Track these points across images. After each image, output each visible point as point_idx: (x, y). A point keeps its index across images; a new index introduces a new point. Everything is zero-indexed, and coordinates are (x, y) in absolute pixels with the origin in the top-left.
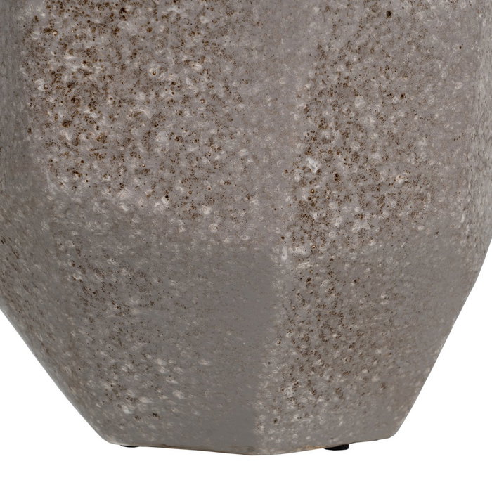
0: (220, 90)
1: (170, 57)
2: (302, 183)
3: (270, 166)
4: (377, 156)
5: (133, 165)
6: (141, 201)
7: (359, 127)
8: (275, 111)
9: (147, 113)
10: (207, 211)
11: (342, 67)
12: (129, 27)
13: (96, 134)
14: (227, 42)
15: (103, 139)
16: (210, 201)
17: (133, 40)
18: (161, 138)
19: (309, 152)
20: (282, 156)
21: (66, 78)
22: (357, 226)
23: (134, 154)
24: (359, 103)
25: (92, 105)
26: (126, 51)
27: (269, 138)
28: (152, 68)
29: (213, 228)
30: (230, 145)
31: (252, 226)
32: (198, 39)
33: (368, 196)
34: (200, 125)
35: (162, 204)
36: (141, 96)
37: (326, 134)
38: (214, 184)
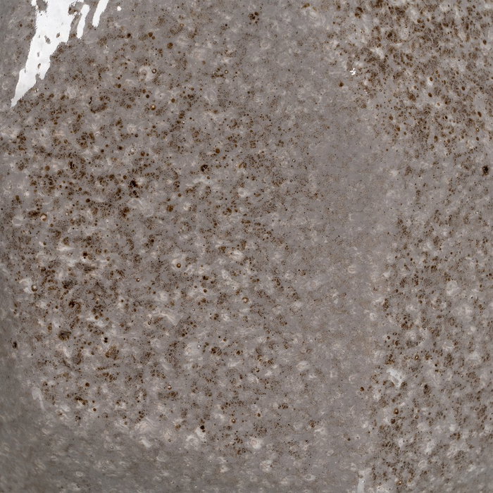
0: (268, 285)
1: (199, 244)
2: (383, 402)
3: (340, 381)
4: (475, 356)
5: (156, 386)
6: (167, 435)
7: (452, 321)
8: (344, 310)
9: (171, 318)
10: (257, 444)
11: (428, 246)
12: (142, 205)
13: (103, 348)
14: (274, 221)
15: (114, 354)
16: (260, 431)
17: (149, 222)
18: (192, 351)
19: (390, 360)
20: (356, 369)
21: (60, 276)
22: (454, 449)
23: (155, 372)
24: (452, 289)
25: (98, 310)
26: (140, 238)
27: (337, 346)
28: (176, 258)
29: (267, 465)
30: (285, 356)
31: (318, 463)
32: (236, 218)
33: (466, 410)
34: (243, 332)
35: (196, 438)
36: (163, 297)
37: (411, 334)
38: (265, 409)
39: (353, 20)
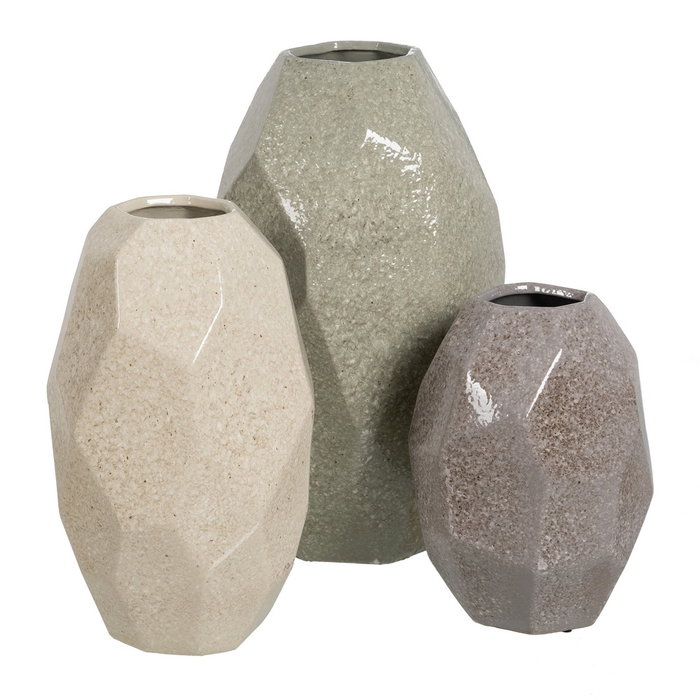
0: (514, 510)
1: (495, 496)
2: (544, 545)
3: (532, 539)
4: (575, 533)
5: (481, 533)
6: (484, 546)
7: (567, 523)
8: (533, 519)
9: (487, 515)
10: (508, 552)
11: (560, 503)
12: (480, 483)
13: (468, 520)
14: (516, 492)
15: (470, 522)
16: (510, 549)
17: (482, 488)
18: (492, 524)
19: (547, 534)
20: (536, 535)
21: (457, 499)
22: (568, 558)
23: (482, 529)
24: (567, 515)
25: (467, 510)
26: (480, 492)
27: (532, 528)
28: (489, 499)
29: (511, 558)
30: (517, 529)
31: (525, 559)
32: (505, 491)
33: (571, 548)
34: (506, 521)
35: (492, 548)
36: (485, 509)
37: (553, 527)
38: (511, 543)
39: (541, 441)
